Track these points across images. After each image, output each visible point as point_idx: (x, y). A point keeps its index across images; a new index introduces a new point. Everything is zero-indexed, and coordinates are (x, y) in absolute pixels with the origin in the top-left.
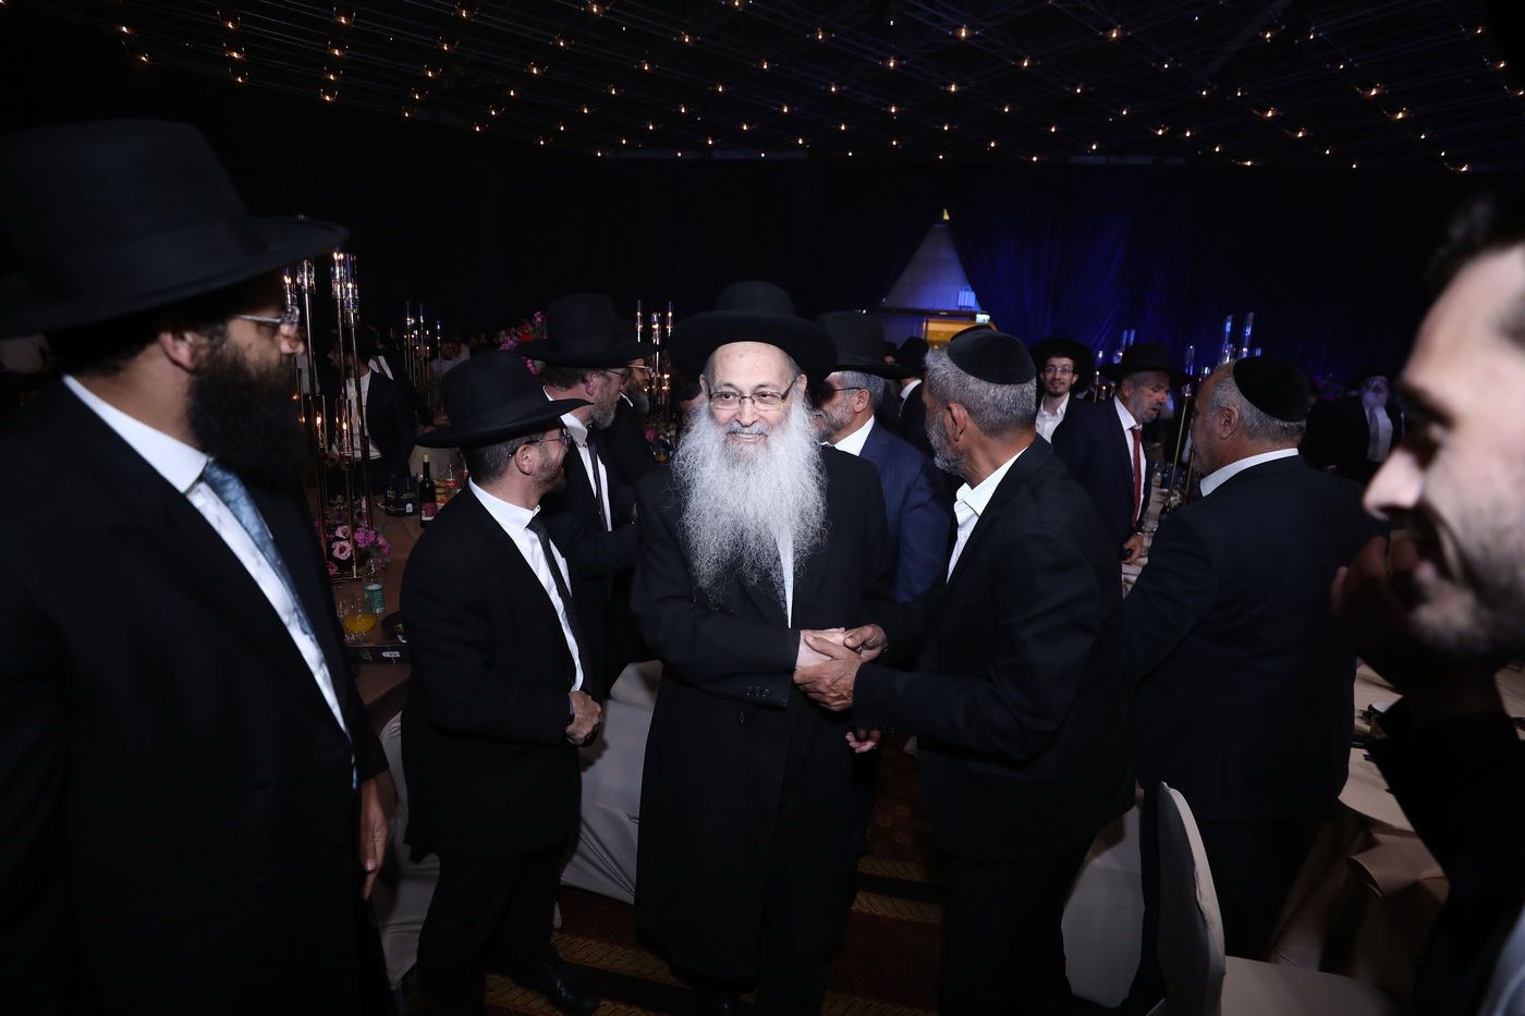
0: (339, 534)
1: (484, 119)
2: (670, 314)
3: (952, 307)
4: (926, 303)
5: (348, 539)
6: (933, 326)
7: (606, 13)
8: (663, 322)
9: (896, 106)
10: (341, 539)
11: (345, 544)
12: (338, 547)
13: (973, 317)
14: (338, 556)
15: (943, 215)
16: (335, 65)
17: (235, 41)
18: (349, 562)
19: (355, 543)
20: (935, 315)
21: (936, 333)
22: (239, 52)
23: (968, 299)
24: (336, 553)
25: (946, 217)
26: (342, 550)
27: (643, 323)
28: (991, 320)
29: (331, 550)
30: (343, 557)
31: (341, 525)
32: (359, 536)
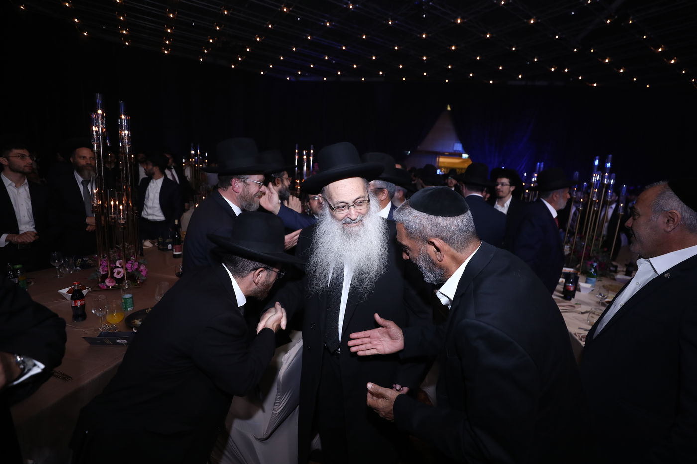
0: (118, 264)
1: (236, 62)
2: (312, 151)
3: (451, 151)
4: (439, 149)
5: (122, 267)
6: (442, 160)
7: (290, 11)
8: (308, 155)
9: (426, 57)
10: (118, 267)
11: (121, 269)
12: (117, 271)
13: (460, 155)
14: (117, 277)
15: (446, 108)
16: (169, 37)
17: (124, 26)
18: (123, 279)
19: (127, 269)
20: (442, 154)
21: (443, 162)
22: (126, 31)
23: (458, 147)
24: (115, 275)
25: (449, 109)
26: (119, 273)
27: (299, 155)
28: (469, 157)
29: (112, 273)
30: (119, 277)
31: (119, 259)
32: (129, 266)
